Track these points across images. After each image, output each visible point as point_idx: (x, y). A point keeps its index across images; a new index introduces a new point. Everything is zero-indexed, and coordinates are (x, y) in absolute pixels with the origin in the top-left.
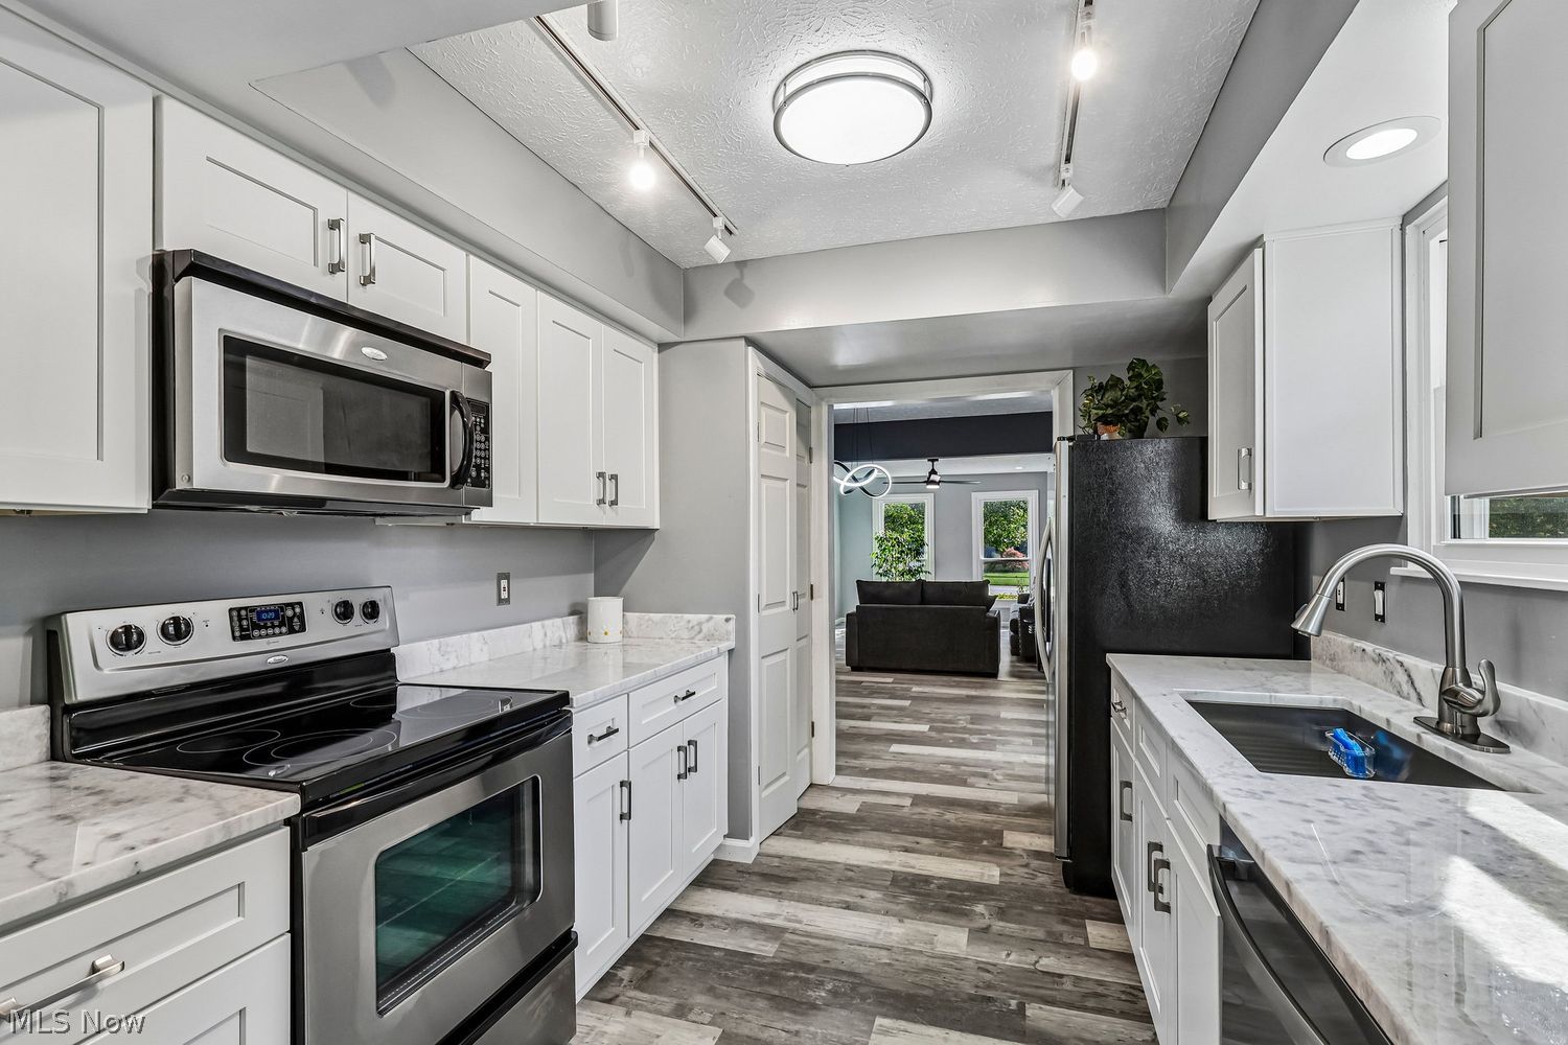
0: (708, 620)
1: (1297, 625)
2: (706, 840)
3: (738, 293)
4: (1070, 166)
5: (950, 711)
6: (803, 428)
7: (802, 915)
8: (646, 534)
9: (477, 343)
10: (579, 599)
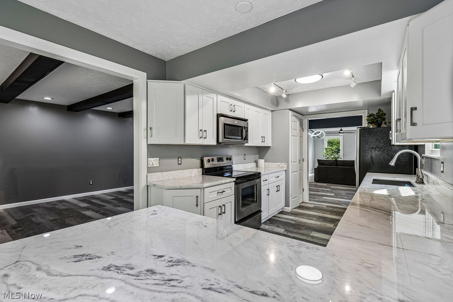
0: (281, 164)
1: (390, 164)
2: (281, 205)
3: (287, 100)
4: (354, 78)
5: (341, 192)
6: (301, 125)
7: (300, 219)
8: (269, 147)
9: (246, 118)
10: (256, 160)
